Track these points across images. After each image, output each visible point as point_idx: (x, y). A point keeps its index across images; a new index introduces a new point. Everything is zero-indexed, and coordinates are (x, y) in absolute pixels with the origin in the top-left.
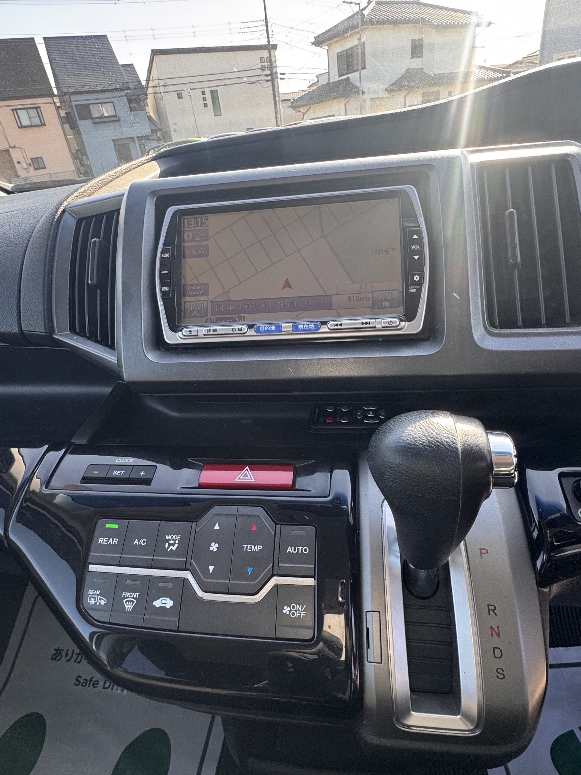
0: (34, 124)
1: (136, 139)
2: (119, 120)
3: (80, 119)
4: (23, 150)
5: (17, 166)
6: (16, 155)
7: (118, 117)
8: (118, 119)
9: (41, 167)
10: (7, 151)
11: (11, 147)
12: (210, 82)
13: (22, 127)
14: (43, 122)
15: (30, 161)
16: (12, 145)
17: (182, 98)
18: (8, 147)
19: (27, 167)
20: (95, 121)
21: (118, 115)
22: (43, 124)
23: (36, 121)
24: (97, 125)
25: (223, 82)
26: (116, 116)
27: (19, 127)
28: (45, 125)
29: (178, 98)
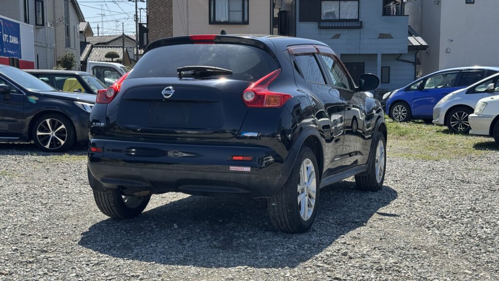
0: (232, 19)
1: (379, 58)
2: (360, 27)
3: (300, 21)
7: (361, 22)
8: (359, 25)
13: (213, 22)
14: (246, 19)
17: (473, 3)
20: (322, 25)
21: (360, 20)
22: (245, 22)
23: (238, 17)
24: (323, 31)
26: (357, 20)
27: (210, 23)
28: (247, 23)
29: (466, 3)
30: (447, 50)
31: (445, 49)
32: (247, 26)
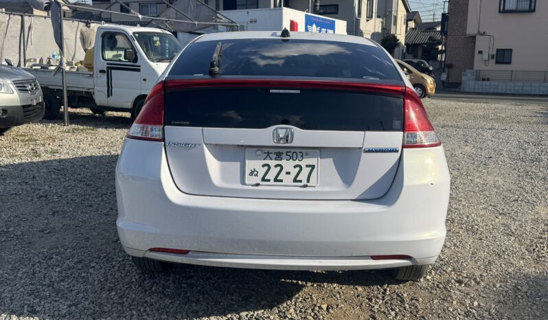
0: (520, 8)
4: (492, 38)
5: (477, 56)
6: (481, 44)
9: (505, 61)
10: (473, 38)
11: (479, 33)
13: (503, 11)
14: (532, 7)
15: (495, 53)
16: (482, 31)
18: (476, 32)
19: (487, 59)
22: (531, 10)
23: (525, 6)
27: (500, 12)
28: (534, 11)
32: (534, 13)
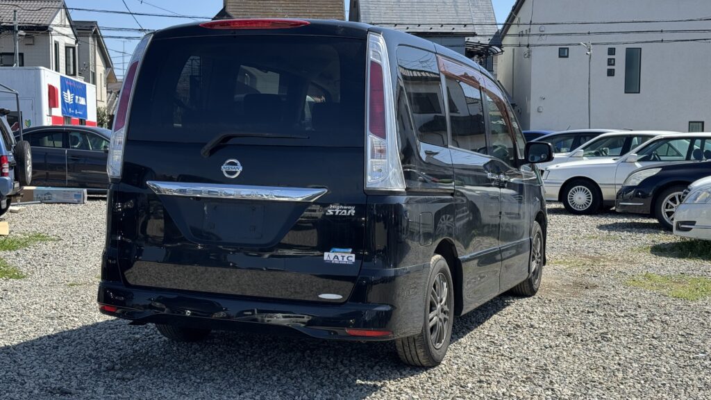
12: (631, 34)
17: (567, 57)
25: (658, 37)
29: (560, 56)
30: (538, 109)
31: (536, 108)
